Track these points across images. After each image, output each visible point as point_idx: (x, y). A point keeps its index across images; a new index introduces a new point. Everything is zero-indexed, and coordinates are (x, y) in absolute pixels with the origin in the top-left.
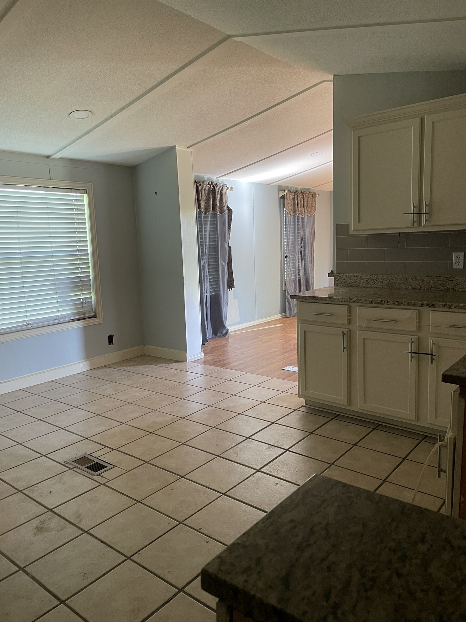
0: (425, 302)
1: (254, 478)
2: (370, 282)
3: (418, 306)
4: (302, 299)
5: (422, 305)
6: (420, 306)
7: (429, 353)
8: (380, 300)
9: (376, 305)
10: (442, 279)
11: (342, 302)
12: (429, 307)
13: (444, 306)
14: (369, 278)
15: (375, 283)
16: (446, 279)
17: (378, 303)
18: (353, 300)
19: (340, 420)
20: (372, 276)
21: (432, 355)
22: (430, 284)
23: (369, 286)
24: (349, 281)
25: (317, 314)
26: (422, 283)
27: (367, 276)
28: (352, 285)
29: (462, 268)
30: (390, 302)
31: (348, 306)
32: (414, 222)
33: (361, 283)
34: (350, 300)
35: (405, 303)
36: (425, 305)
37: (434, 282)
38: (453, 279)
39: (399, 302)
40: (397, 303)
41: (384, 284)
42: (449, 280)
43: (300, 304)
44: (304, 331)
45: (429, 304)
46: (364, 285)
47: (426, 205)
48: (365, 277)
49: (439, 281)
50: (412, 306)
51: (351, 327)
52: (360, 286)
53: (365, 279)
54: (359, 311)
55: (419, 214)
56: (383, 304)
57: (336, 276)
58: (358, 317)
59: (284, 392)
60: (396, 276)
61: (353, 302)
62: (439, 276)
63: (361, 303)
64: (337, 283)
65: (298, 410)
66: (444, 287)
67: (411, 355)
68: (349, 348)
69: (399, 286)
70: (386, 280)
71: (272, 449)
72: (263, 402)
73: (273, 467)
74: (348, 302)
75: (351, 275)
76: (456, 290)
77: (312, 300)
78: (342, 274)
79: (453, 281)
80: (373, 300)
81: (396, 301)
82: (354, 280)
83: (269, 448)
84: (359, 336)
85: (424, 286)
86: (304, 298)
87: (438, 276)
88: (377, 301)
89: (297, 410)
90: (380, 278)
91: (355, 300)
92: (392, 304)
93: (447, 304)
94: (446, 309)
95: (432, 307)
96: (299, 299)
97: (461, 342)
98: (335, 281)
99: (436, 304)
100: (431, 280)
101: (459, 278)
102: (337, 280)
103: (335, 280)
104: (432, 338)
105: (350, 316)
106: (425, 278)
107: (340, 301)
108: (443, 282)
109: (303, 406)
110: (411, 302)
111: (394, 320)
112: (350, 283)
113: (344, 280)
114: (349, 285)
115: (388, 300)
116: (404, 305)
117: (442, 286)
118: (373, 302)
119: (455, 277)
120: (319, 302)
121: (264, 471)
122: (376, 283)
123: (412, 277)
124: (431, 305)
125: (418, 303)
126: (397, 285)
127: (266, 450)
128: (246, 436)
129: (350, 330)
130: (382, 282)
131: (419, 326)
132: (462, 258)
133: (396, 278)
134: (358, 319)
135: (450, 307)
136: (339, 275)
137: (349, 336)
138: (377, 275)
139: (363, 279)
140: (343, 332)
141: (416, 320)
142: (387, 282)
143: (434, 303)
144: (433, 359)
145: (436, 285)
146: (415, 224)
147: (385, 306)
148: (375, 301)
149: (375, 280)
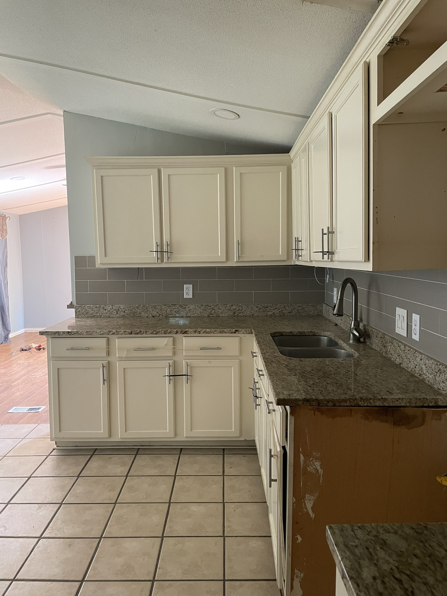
0: (179, 330)
1: (40, 548)
2: (112, 313)
3: (173, 334)
4: (55, 335)
5: (177, 332)
6: (175, 333)
7: (184, 374)
8: (138, 330)
9: (135, 335)
10: (176, 307)
11: (100, 334)
12: (183, 334)
13: (195, 332)
14: (112, 308)
15: (117, 313)
16: (180, 307)
17: (137, 334)
18: (112, 332)
19: (100, 454)
20: (114, 306)
21: (187, 375)
22: (168, 311)
23: (111, 316)
24: (91, 312)
25: (72, 349)
26: (161, 311)
27: (109, 306)
28: (94, 316)
29: (192, 297)
30: (148, 332)
31: (106, 338)
32: (158, 259)
33: (104, 313)
34: (109, 332)
35: (162, 332)
36: (179, 332)
37: (171, 310)
38: (186, 307)
39: (156, 331)
40: (155, 332)
41: (126, 313)
42: (183, 307)
43: (51, 341)
44: (58, 368)
45: (182, 332)
46: (107, 315)
47: (167, 245)
48: (107, 308)
49: (175, 309)
50: (168, 334)
51: (110, 359)
52: (103, 316)
53: (108, 309)
54: (118, 342)
55: (161, 252)
56: (142, 334)
57: (77, 308)
58: (118, 348)
59: (24, 438)
60: (137, 306)
61: (112, 334)
62: (175, 305)
63: (121, 334)
64: (78, 315)
65: (51, 455)
66: (179, 314)
67: (170, 378)
68: (108, 380)
69: (140, 315)
70: (128, 310)
71: (44, 507)
72: (5, 456)
73: (55, 528)
74: (107, 334)
75: (93, 306)
76: (188, 316)
77: (67, 335)
78: (84, 306)
79: (185, 308)
80: (132, 331)
81: (154, 331)
82: (97, 311)
83: (39, 508)
84: (118, 367)
85: (163, 314)
86: (57, 334)
87: (173, 305)
88: (136, 332)
89: (49, 455)
90: (122, 308)
91: (114, 332)
92: (151, 333)
93: (197, 330)
94: (196, 335)
95: (185, 333)
96: (51, 335)
97: (209, 361)
98: (76, 313)
99: (188, 330)
100: (168, 308)
101: (190, 305)
102: (78, 311)
103: (75, 311)
104: (186, 360)
105: (108, 348)
106: (163, 307)
107: (99, 334)
108: (177, 310)
109: (54, 449)
110: (167, 331)
111: (152, 348)
112: (92, 314)
113: (86, 311)
114: (91, 316)
115: (147, 330)
116: (162, 333)
117: (177, 313)
118: (133, 333)
119: (187, 305)
120: (74, 336)
121: (47, 536)
122: (119, 312)
123: (151, 306)
124: (184, 332)
125: (173, 331)
126: (138, 313)
127: (38, 511)
128: (4, 501)
129: (109, 362)
130: (125, 312)
131: (174, 351)
132: (191, 289)
133: (137, 307)
134: (118, 351)
135: (200, 332)
136: (80, 306)
137: (108, 368)
138: (119, 305)
139: (106, 310)
140: (103, 364)
141: (172, 346)
142: (130, 311)
143: (187, 330)
144: (188, 379)
145: (172, 312)
146: (159, 261)
147: (144, 335)
148: (134, 331)
149: (118, 310)
